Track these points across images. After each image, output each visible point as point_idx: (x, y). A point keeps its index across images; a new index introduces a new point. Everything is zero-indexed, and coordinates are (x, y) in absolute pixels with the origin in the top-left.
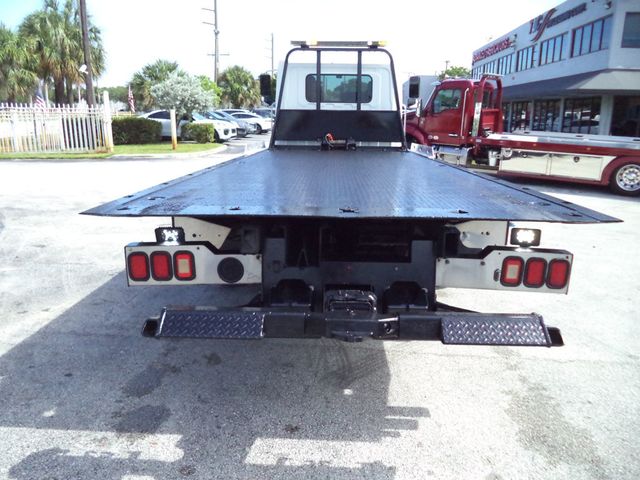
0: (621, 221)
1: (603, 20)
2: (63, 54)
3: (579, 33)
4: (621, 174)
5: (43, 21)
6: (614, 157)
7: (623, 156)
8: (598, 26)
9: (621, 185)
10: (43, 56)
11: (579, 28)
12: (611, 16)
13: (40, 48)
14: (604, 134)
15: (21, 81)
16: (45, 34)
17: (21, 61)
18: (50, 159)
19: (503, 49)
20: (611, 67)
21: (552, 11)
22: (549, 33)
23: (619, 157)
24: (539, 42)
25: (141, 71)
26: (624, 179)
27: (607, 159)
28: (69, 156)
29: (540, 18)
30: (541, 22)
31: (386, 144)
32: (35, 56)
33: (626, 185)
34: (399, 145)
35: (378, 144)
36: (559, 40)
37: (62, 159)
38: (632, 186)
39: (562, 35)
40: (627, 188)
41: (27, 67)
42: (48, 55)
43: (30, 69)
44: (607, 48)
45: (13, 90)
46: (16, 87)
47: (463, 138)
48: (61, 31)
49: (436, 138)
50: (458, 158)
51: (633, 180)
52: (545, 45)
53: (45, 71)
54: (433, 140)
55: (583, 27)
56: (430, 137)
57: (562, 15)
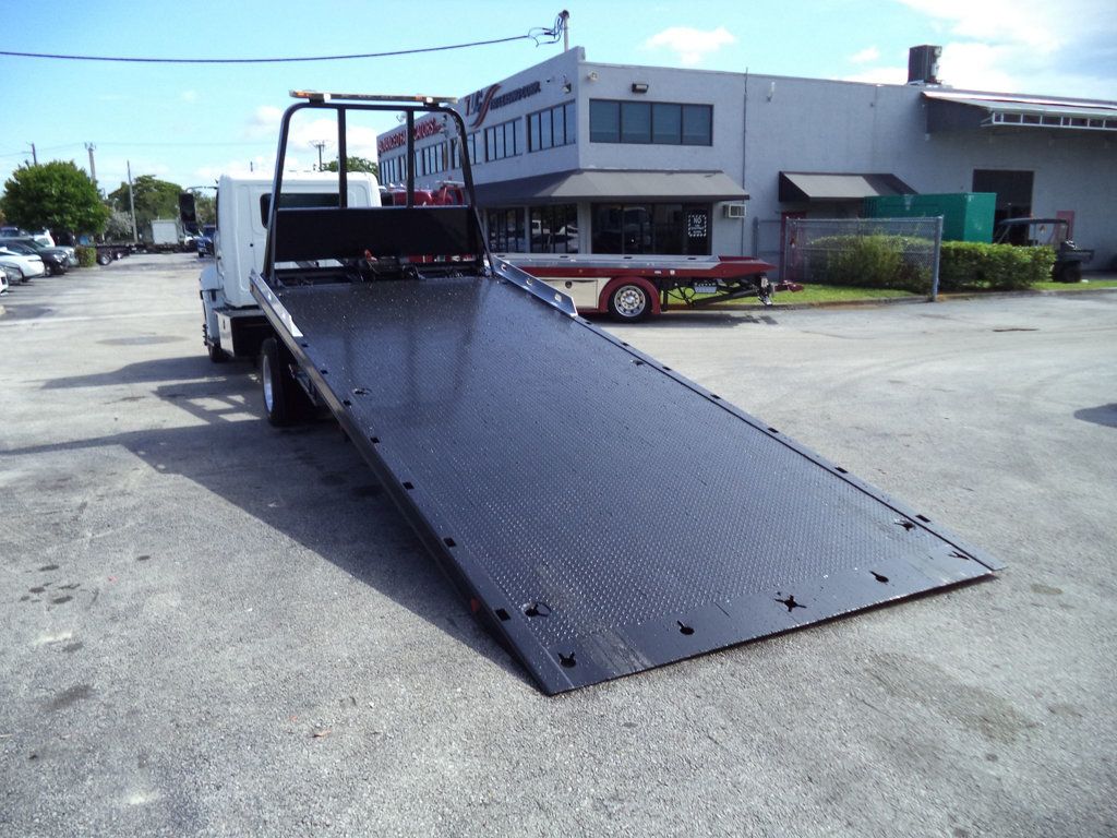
1: (564, 106)
3: (535, 119)
4: (619, 299)
6: (608, 279)
7: (618, 277)
8: (558, 113)
9: (620, 311)
11: (535, 113)
12: (573, 101)
14: (586, 253)
19: (428, 135)
20: (581, 167)
21: (495, 88)
22: (494, 116)
23: (613, 278)
24: (482, 128)
26: (623, 304)
27: (603, 282)
29: (479, 94)
30: (481, 100)
33: (625, 310)
36: (509, 128)
38: (632, 311)
39: (513, 122)
40: (628, 314)
44: (575, 142)
51: (632, 304)
52: (491, 134)
55: (539, 113)
57: (510, 94)
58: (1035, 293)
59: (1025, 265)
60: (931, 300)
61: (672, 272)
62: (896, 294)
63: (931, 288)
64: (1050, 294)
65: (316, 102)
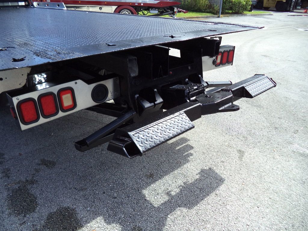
0: (264, 27)
6: (117, 7)
7: (121, 6)
23: (119, 6)
27: (114, 8)
31: (15, 4)
34: (23, 4)
35: (10, 4)
58: (245, 15)
59: (244, 5)
60: (219, 17)
61: (142, 4)
62: (208, 15)
63: (219, 12)
64: (249, 16)
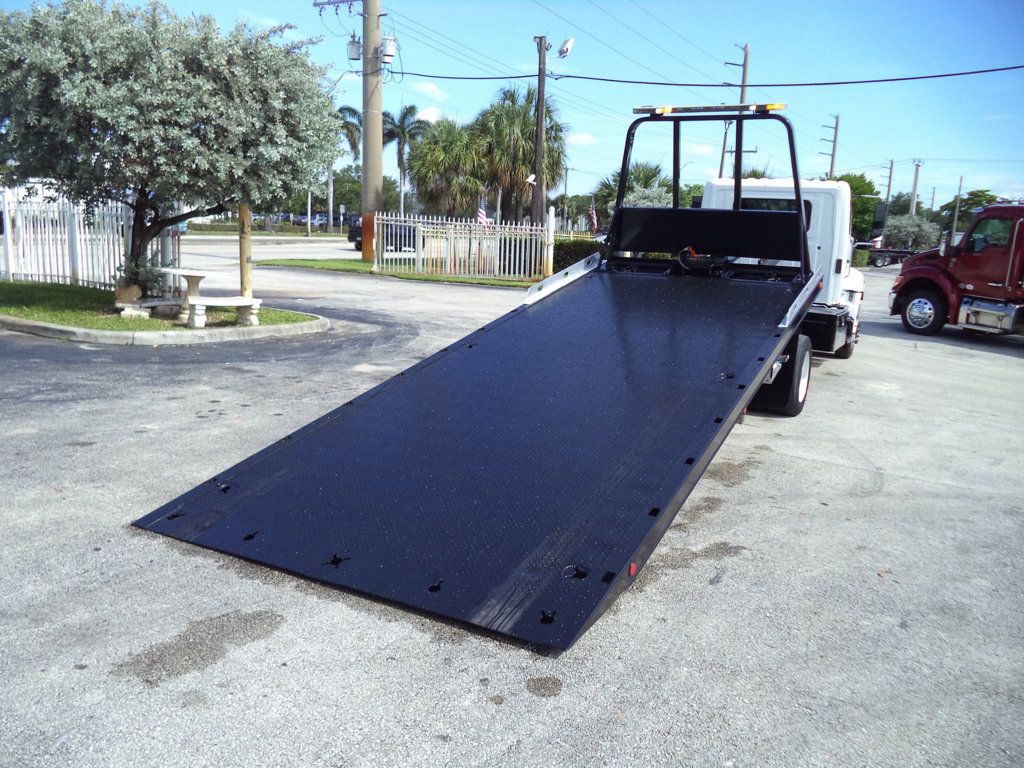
2: (515, 159)
5: (499, 117)
10: (491, 162)
13: (490, 151)
15: (464, 191)
16: (499, 133)
17: (468, 167)
18: (481, 285)
25: (611, 178)
28: (502, 283)
32: (483, 160)
37: (493, 286)
41: (473, 174)
42: (498, 158)
43: (476, 177)
45: (455, 200)
46: (458, 196)
47: (1010, 289)
48: (517, 130)
49: (970, 287)
50: (1000, 319)
53: (493, 179)
54: (965, 290)
56: (962, 286)
65: (655, 117)
